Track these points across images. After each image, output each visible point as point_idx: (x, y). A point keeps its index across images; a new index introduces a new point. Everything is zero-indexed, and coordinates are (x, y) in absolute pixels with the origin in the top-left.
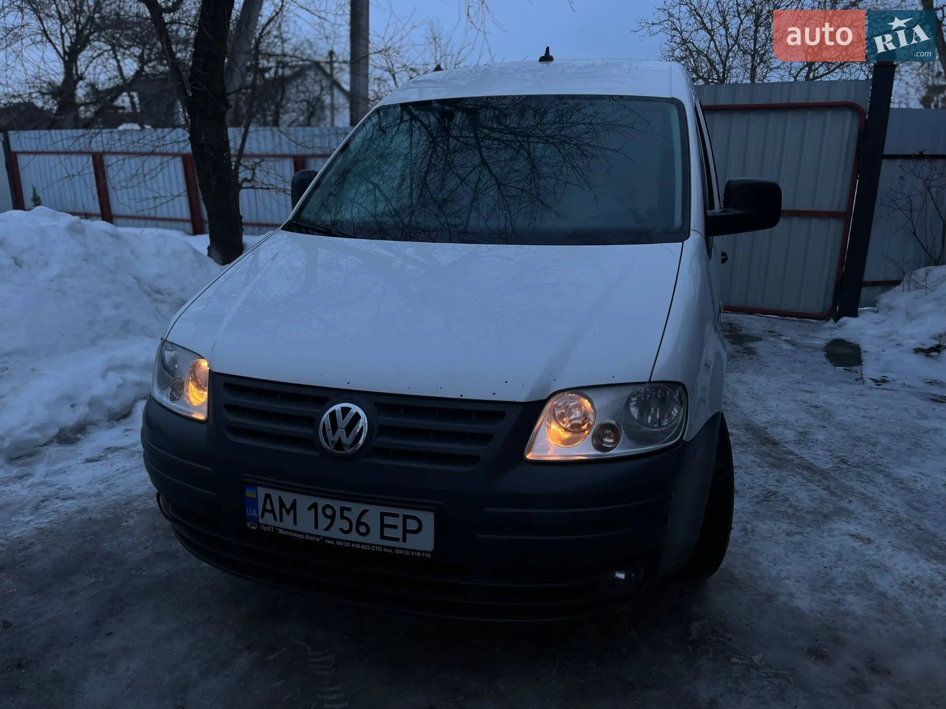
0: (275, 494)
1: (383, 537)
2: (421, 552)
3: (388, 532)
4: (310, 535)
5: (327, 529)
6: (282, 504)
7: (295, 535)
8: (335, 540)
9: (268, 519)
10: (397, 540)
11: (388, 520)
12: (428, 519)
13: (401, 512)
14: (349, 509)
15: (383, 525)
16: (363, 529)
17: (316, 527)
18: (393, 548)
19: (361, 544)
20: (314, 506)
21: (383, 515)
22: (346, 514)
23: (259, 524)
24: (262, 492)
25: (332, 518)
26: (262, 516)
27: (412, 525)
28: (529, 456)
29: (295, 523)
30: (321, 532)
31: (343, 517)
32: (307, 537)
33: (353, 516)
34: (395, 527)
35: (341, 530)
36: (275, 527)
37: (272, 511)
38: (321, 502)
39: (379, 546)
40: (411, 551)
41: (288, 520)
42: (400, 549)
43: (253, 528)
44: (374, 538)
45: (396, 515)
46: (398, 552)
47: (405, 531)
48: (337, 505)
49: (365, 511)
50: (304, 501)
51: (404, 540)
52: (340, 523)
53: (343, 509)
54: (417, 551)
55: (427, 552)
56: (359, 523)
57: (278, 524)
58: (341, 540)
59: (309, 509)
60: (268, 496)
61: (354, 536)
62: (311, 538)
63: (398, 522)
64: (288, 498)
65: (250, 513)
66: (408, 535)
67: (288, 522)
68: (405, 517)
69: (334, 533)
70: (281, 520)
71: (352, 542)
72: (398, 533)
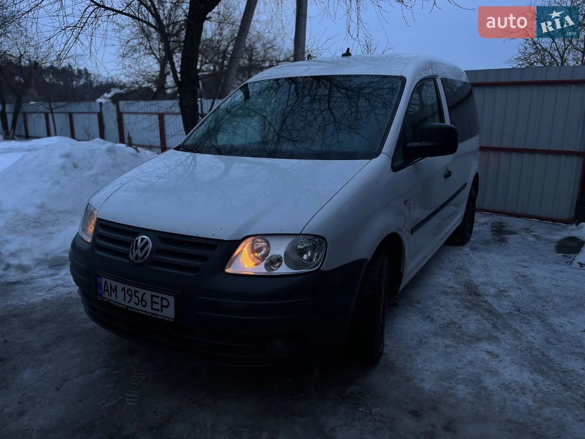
0: (109, 281)
1: (152, 308)
2: (169, 318)
3: (155, 306)
4: (122, 304)
5: (129, 302)
6: (111, 287)
7: (116, 304)
8: (132, 308)
9: (106, 295)
10: (158, 310)
11: (155, 299)
12: (172, 299)
13: (161, 295)
14: (138, 292)
15: (153, 302)
16: (144, 303)
17: (125, 300)
18: (157, 315)
19: (143, 311)
20: (124, 289)
21: (152, 296)
22: (137, 294)
23: (102, 297)
24: (104, 280)
25: (131, 295)
26: (104, 293)
27: (165, 303)
28: (227, 271)
29: (116, 298)
30: (126, 303)
31: (136, 296)
32: (121, 306)
33: (139, 295)
34: (158, 303)
35: (135, 303)
36: (109, 299)
37: (107, 291)
38: (127, 287)
39: (150, 313)
40: (164, 317)
41: (114, 295)
42: (159, 315)
43: (100, 299)
44: (148, 309)
45: (158, 297)
46: (158, 317)
47: (162, 306)
48: (133, 289)
49: (144, 294)
50: (120, 286)
51: (162, 311)
52: (135, 299)
53: (135, 291)
54: (167, 317)
55: (172, 319)
56: (142, 300)
57: (110, 298)
58: (135, 309)
59: (122, 290)
60: (106, 282)
61: (140, 307)
62: (122, 306)
63: (158, 300)
64: (114, 283)
65: (100, 291)
66: (163, 308)
67: (113, 298)
68: (162, 298)
69: (132, 304)
70: (111, 296)
71: (139, 310)
72: (158, 307)
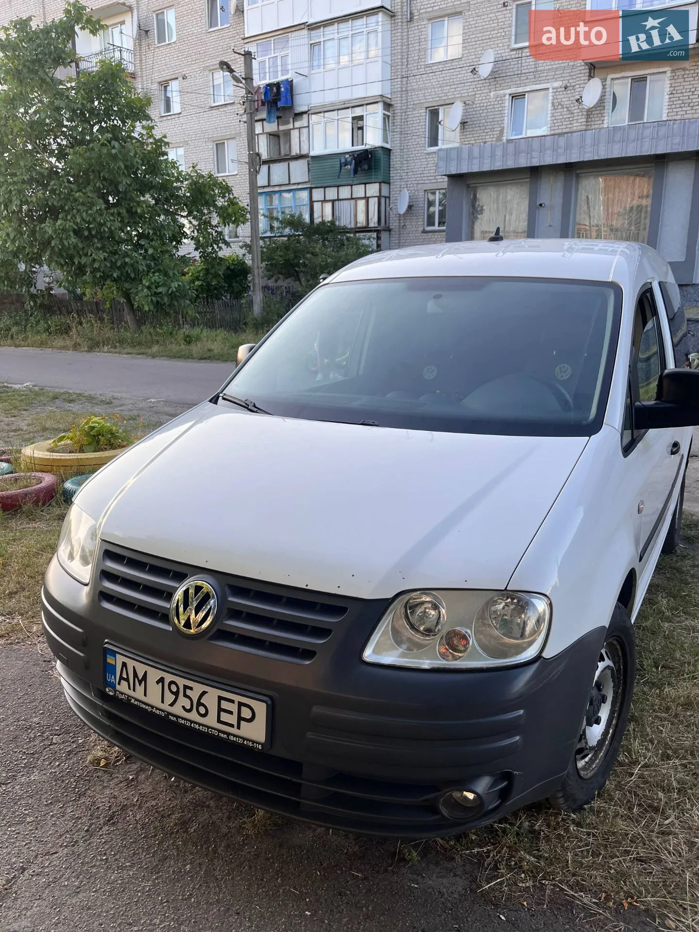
0: (131, 664)
1: (219, 721)
2: (253, 742)
3: (224, 717)
4: (157, 709)
5: (172, 705)
6: (135, 675)
7: (144, 706)
8: (177, 717)
9: (123, 687)
10: (232, 726)
11: (225, 705)
12: (261, 709)
13: (237, 698)
14: (191, 689)
15: (220, 710)
16: (202, 710)
17: (163, 702)
18: (228, 734)
19: (200, 724)
20: (161, 680)
21: (220, 698)
22: (188, 692)
23: (115, 691)
24: (120, 659)
25: (176, 694)
26: (119, 684)
27: (246, 713)
28: (367, 658)
29: (145, 695)
30: (166, 707)
31: (185, 695)
32: (154, 710)
33: (194, 695)
34: (231, 713)
35: (183, 707)
36: (129, 696)
37: (127, 680)
38: (169, 678)
39: (215, 729)
40: (244, 739)
41: (140, 689)
42: (234, 736)
43: (111, 693)
44: (211, 720)
45: (232, 701)
46: (231, 738)
47: (240, 719)
48: (181, 682)
49: (204, 693)
50: (154, 675)
51: (239, 728)
52: (183, 701)
53: (186, 687)
54: (250, 741)
55: (259, 744)
56: (199, 704)
57: (131, 693)
58: (183, 719)
59: (158, 682)
60: (124, 665)
61: (194, 716)
62: (158, 712)
63: (234, 708)
64: (141, 669)
65: (111, 679)
66: (242, 722)
67: (139, 693)
68: (240, 704)
69: (177, 710)
70: (134, 690)
71: (192, 722)
72: (233, 719)
